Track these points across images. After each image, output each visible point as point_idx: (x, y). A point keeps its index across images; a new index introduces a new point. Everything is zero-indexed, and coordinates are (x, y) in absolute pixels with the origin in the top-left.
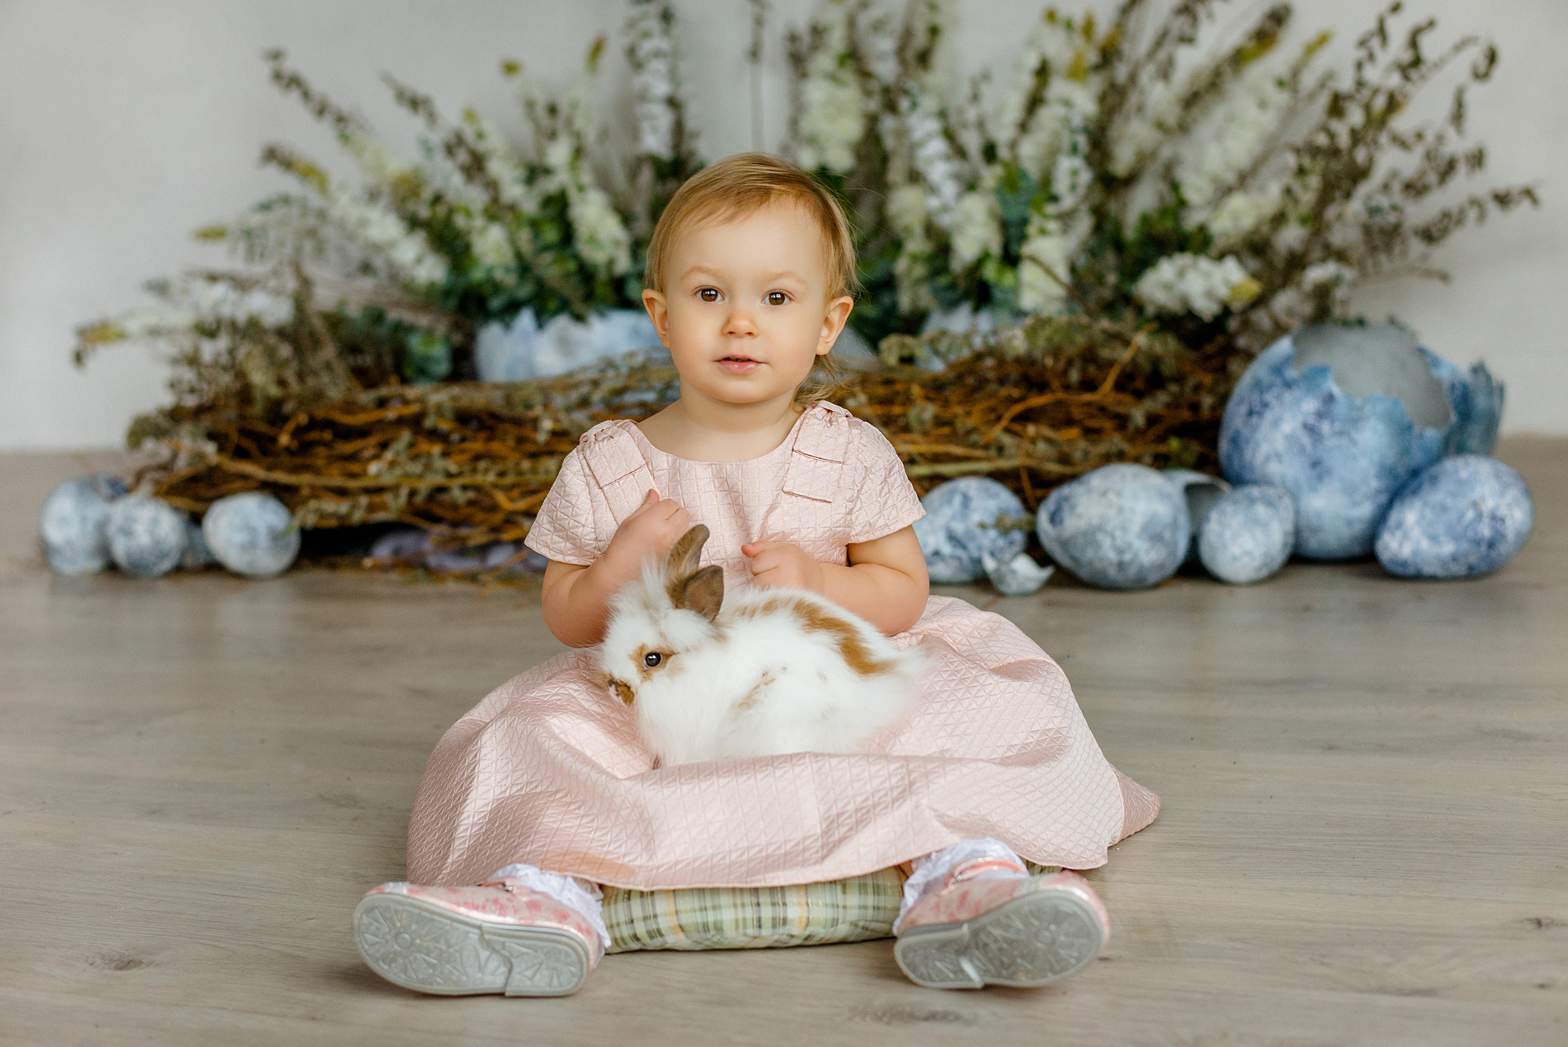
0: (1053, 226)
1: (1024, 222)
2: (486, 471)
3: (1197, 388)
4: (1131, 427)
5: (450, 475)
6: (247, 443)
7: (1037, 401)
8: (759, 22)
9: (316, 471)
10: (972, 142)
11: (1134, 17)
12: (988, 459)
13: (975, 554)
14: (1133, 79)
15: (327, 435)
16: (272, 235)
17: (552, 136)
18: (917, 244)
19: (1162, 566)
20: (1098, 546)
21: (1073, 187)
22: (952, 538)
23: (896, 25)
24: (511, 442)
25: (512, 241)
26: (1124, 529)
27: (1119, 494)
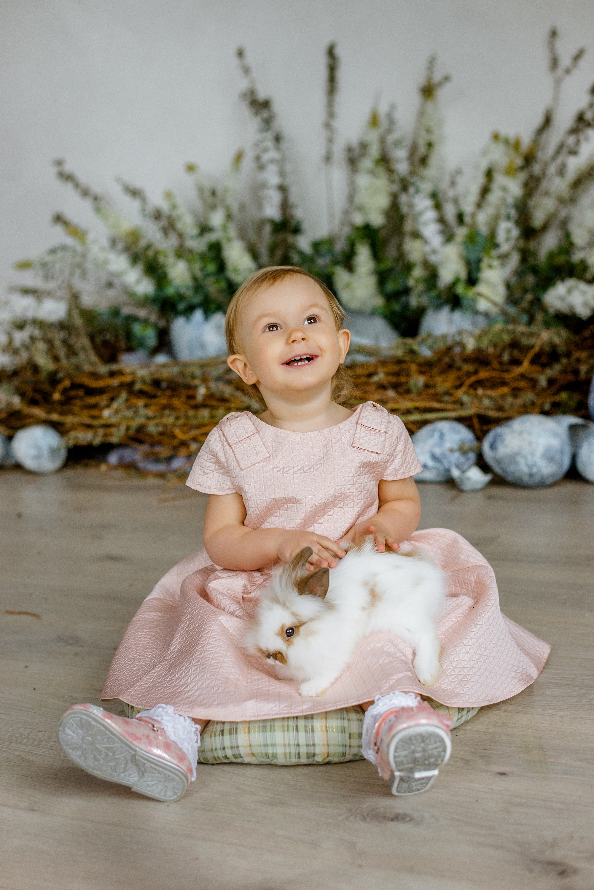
0: (496, 263)
1: (479, 261)
2: (169, 416)
3: (578, 361)
4: (538, 388)
5: (149, 418)
6: (38, 396)
7: (483, 374)
8: (330, 141)
9: (74, 414)
10: (450, 212)
11: (544, 136)
12: (454, 410)
13: (447, 466)
14: (544, 173)
15: (81, 393)
16: (58, 266)
17: (213, 207)
18: (418, 272)
19: (554, 475)
20: (517, 463)
21: (508, 239)
22: (434, 457)
23: (408, 142)
24: (183, 399)
25: (191, 271)
26: (533, 454)
27: (530, 434)
